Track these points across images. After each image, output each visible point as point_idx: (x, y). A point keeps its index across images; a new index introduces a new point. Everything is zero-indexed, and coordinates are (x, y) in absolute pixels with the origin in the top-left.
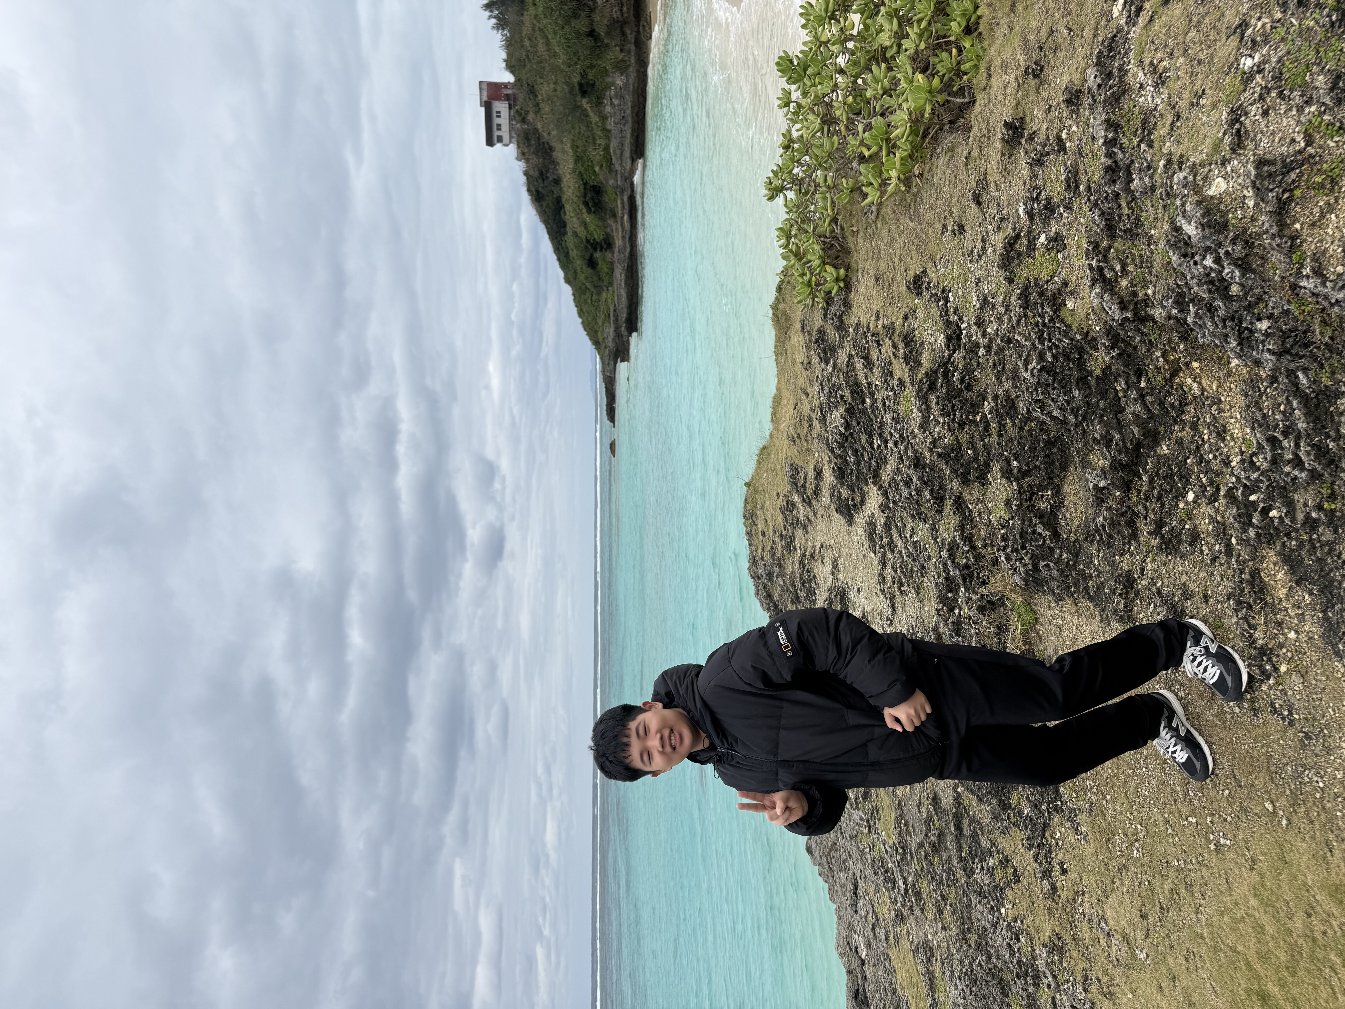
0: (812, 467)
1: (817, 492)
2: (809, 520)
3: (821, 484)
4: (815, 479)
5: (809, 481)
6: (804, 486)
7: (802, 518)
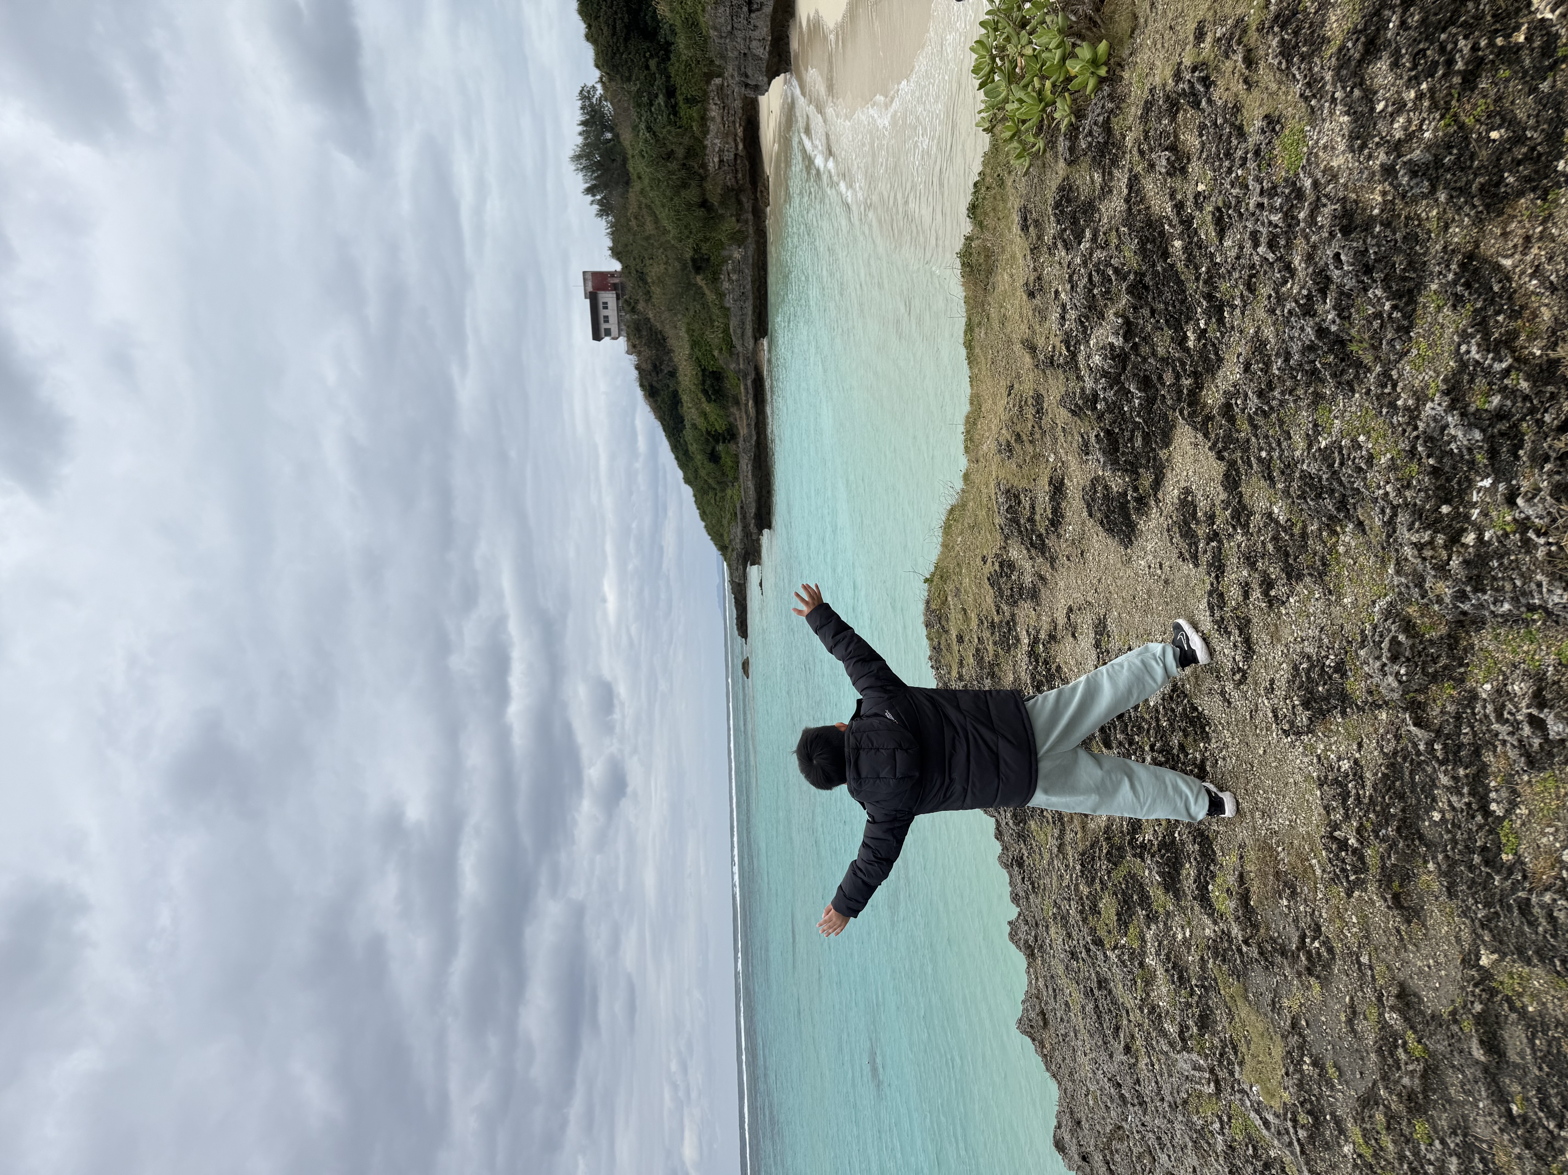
0: (1046, 480)
1: (1056, 520)
2: (1042, 578)
3: (1064, 505)
4: (1052, 499)
5: (1039, 510)
6: (1031, 520)
7: (1028, 580)
